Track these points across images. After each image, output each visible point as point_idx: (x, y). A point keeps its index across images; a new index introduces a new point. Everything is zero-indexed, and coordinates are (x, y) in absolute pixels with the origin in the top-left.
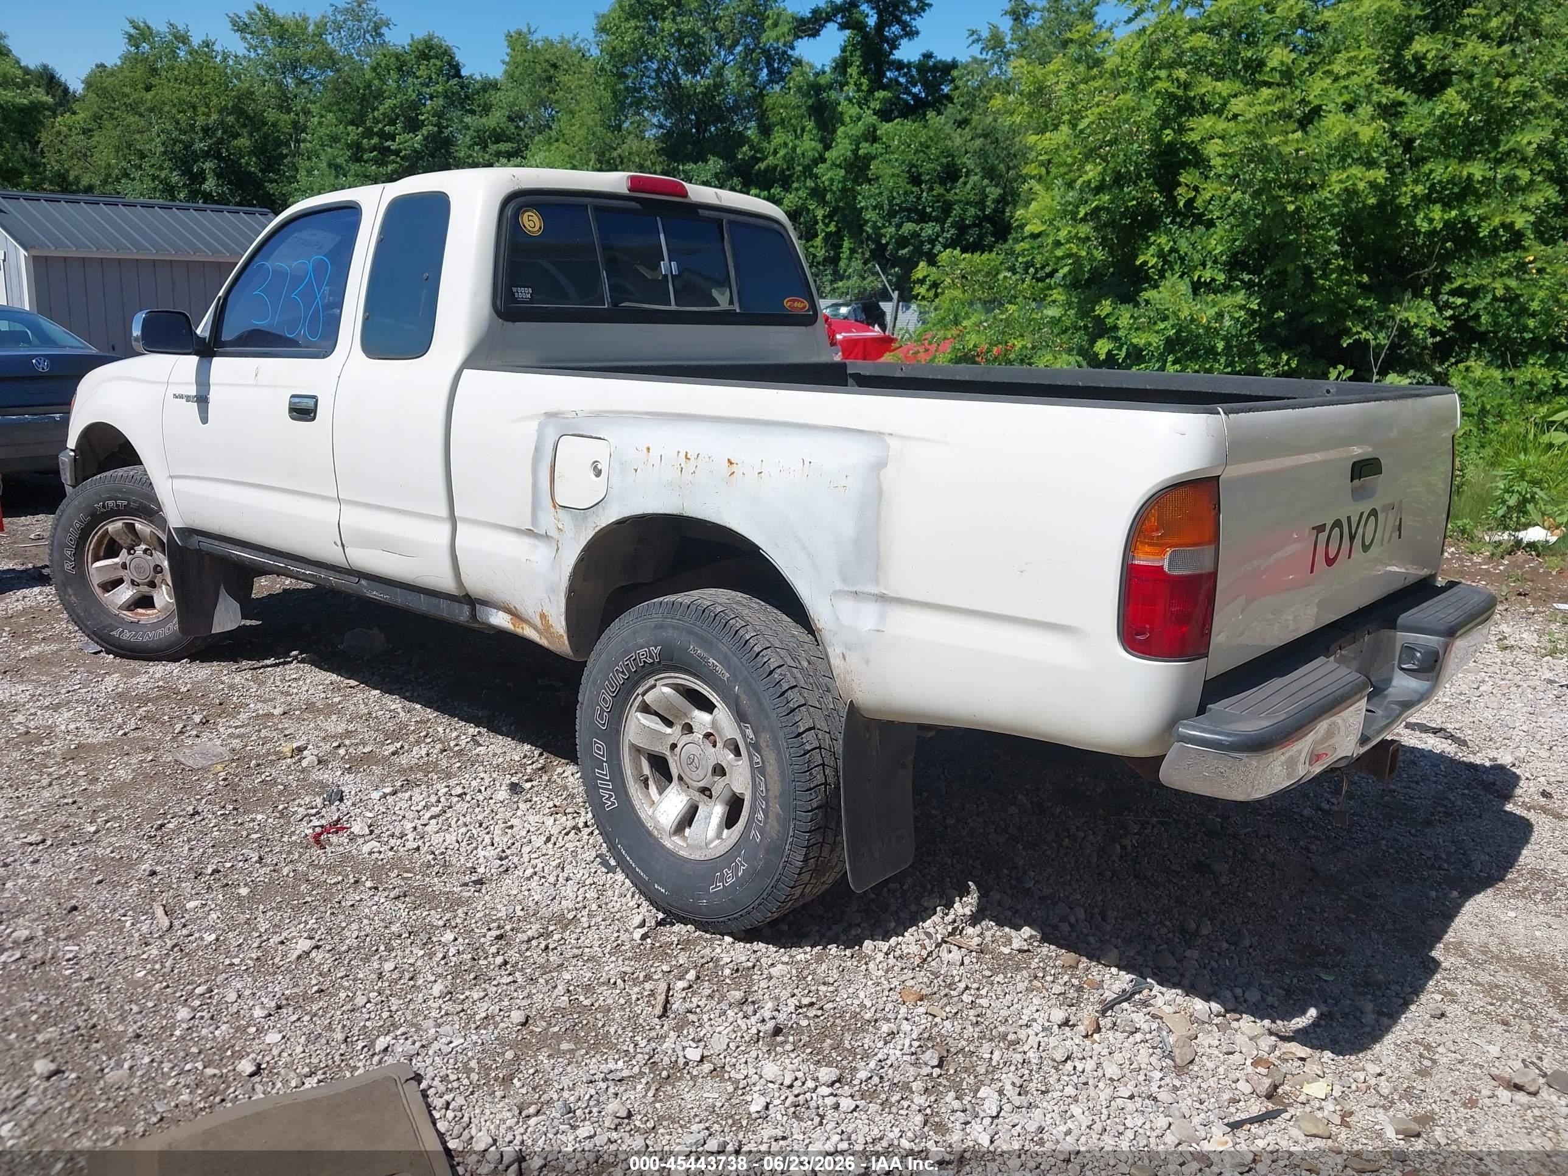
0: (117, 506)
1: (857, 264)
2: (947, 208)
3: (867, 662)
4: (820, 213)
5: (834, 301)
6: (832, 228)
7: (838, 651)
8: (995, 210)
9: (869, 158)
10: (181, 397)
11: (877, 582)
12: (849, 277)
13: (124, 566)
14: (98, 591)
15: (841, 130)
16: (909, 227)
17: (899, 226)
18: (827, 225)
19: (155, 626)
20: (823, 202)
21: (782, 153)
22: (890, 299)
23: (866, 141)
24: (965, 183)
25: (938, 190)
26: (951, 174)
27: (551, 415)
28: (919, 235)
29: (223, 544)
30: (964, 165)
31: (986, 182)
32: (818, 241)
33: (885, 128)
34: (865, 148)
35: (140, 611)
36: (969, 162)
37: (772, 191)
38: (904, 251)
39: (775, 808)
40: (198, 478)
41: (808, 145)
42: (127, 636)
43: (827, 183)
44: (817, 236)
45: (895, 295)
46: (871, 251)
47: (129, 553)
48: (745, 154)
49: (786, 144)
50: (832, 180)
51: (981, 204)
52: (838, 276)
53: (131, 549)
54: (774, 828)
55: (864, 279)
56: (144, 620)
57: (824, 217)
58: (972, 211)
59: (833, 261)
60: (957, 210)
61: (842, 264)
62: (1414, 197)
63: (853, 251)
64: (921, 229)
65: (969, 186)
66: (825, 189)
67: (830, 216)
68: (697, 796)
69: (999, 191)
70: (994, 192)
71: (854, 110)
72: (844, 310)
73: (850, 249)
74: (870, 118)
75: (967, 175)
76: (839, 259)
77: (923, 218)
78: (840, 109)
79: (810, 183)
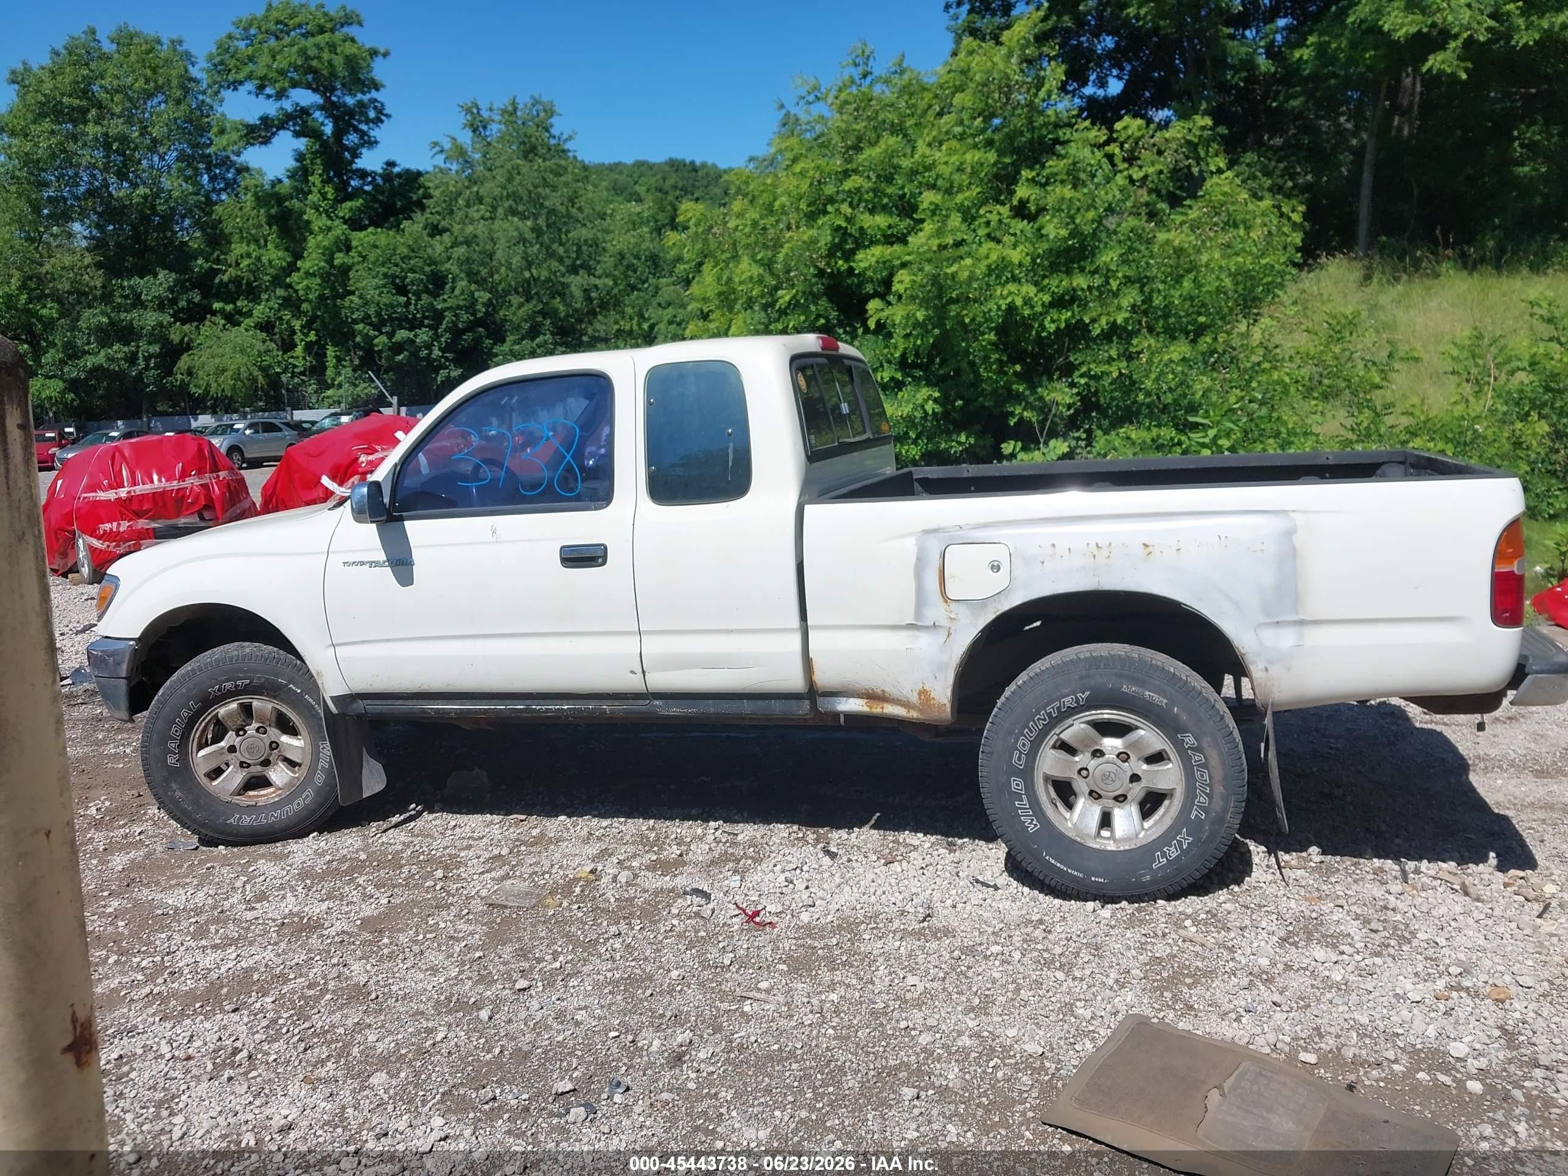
0: (236, 686)
1: (347, 372)
2: (438, 316)
3: (1288, 670)
4: (297, 324)
5: (333, 411)
6: (312, 337)
7: (1261, 666)
8: (487, 313)
9: (345, 270)
10: (362, 563)
11: (1297, 613)
12: (340, 386)
13: (232, 749)
14: (204, 781)
15: (311, 242)
16: (402, 334)
17: (390, 335)
18: (306, 335)
19: (276, 805)
20: (298, 313)
21: (245, 262)
22: (390, 405)
23: (340, 251)
24: (453, 289)
25: (425, 299)
26: (437, 282)
27: (927, 532)
28: (414, 342)
29: (411, 702)
30: (449, 271)
31: (473, 287)
32: (299, 350)
33: (359, 238)
34: (340, 258)
35: (251, 793)
36: (452, 267)
37: (239, 304)
38: (400, 357)
39: (1219, 789)
40: (388, 640)
41: (275, 255)
42: (247, 820)
43: (301, 293)
44: (296, 346)
45: (394, 400)
46: (360, 358)
47: (238, 735)
48: (201, 267)
49: (249, 255)
50: (308, 288)
51: (471, 307)
52: (324, 385)
53: (240, 730)
54: (1218, 804)
55: (356, 386)
56: (261, 802)
57: (302, 326)
58: (465, 317)
59: (317, 370)
60: (449, 316)
61: (330, 373)
62: (1043, 305)
63: (339, 359)
64: (416, 336)
65: (457, 292)
66: (299, 298)
67: (308, 326)
68: (1111, 803)
69: (488, 295)
70: (483, 296)
71: (324, 221)
72: (345, 419)
73: (336, 357)
74: (340, 229)
75: (454, 280)
76: (325, 368)
77: (413, 324)
78: (306, 217)
79: (280, 292)
